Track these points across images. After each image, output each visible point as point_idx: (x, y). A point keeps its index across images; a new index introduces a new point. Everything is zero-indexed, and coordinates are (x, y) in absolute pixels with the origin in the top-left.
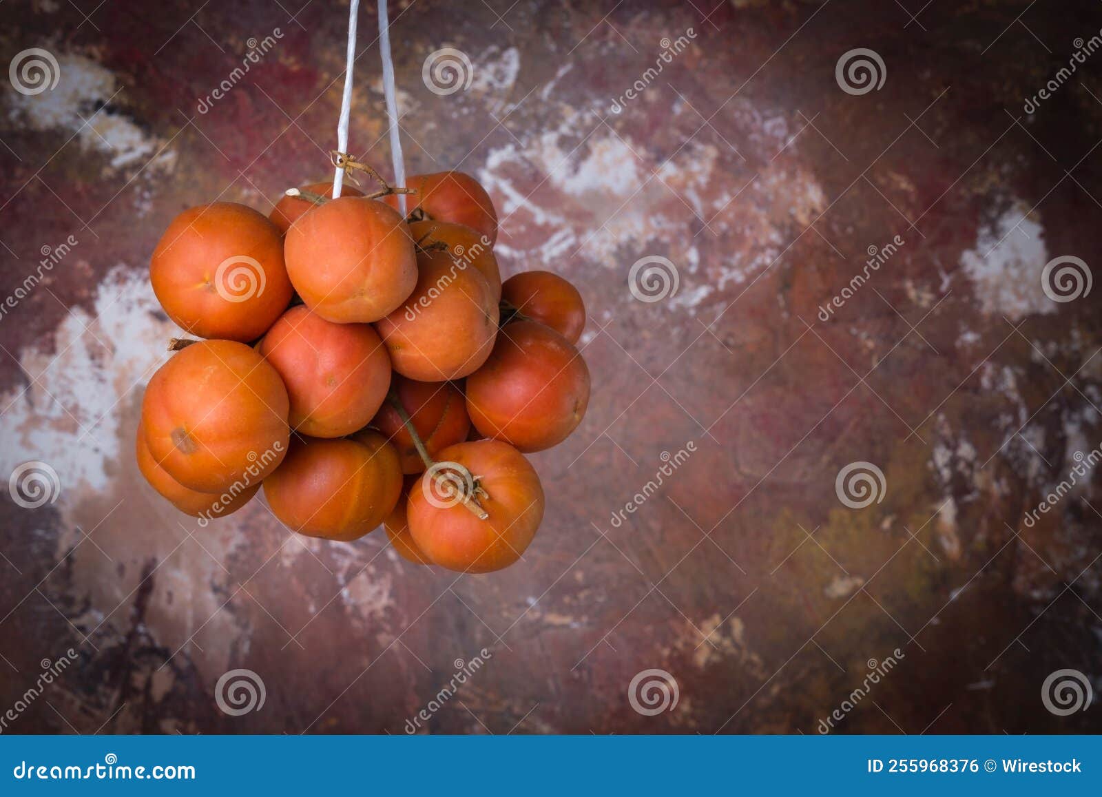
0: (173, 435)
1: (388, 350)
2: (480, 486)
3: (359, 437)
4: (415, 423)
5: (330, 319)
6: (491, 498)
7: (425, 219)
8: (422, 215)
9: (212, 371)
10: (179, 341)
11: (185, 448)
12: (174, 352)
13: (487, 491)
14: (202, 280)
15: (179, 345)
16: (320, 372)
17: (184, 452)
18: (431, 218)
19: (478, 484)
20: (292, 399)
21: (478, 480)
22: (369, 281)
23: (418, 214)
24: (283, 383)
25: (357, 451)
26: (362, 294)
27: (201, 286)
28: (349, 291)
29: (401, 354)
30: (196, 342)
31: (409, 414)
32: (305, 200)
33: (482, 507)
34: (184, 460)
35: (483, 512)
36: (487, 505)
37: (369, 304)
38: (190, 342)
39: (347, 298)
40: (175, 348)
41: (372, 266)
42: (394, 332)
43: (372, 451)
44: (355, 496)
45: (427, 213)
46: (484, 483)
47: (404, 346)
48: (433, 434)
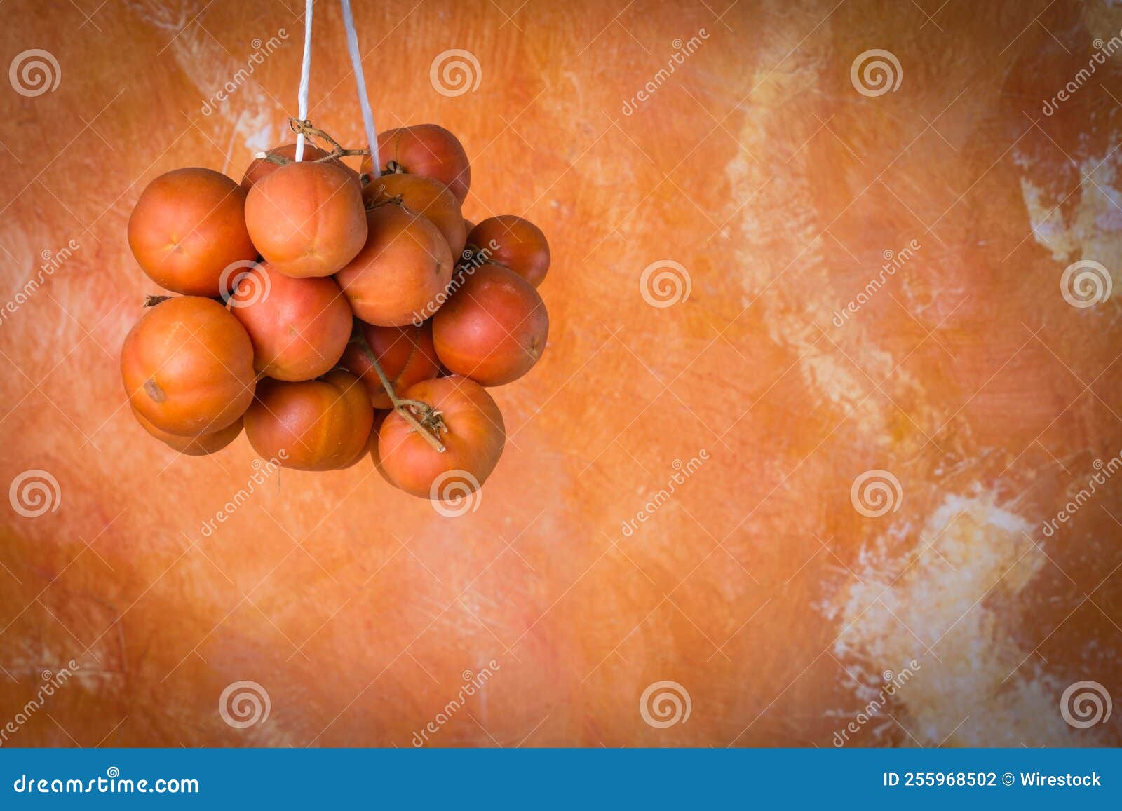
0: (146, 386)
1: (347, 300)
2: (442, 421)
3: (327, 379)
4: (383, 364)
5: (289, 275)
6: (450, 431)
7: (398, 171)
8: (395, 168)
9: (178, 327)
10: (153, 298)
11: (156, 396)
12: (149, 308)
13: (446, 425)
14: (170, 241)
15: (154, 301)
16: (281, 323)
17: (156, 401)
18: (405, 171)
19: (440, 419)
20: (257, 348)
21: (438, 415)
22: (317, 241)
23: (391, 167)
24: (246, 335)
25: (327, 393)
26: (312, 252)
27: (170, 247)
28: (300, 250)
29: (359, 303)
30: (170, 297)
31: (377, 356)
32: (271, 162)
33: (442, 441)
34: (156, 407)
35: (441, 446)
36: (447, 438)
37: (321, 260)
38: (164, 298)
39: (297, 257)
40: (150, 304)
41: (320, 226)
42: (350, 283)
43: (340, 391)
44: (324, 434)
45: (400, 165)
46: (447, 418)
47: (360, 296)
48: (403, 372)
